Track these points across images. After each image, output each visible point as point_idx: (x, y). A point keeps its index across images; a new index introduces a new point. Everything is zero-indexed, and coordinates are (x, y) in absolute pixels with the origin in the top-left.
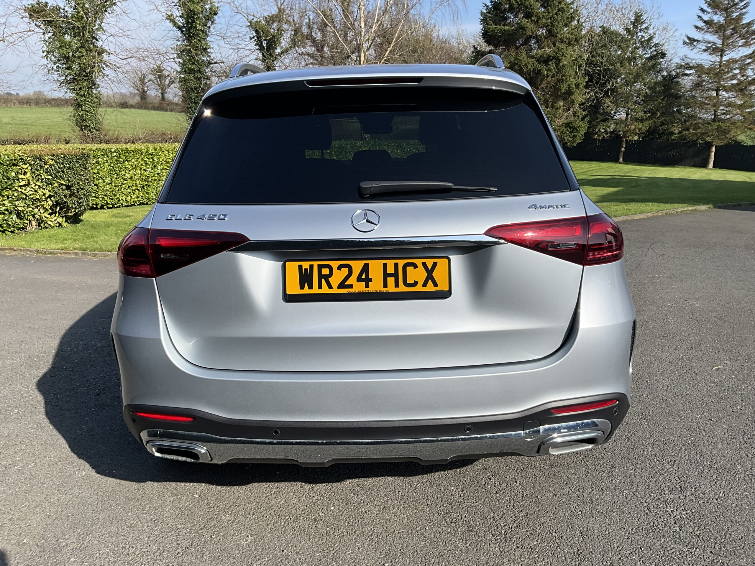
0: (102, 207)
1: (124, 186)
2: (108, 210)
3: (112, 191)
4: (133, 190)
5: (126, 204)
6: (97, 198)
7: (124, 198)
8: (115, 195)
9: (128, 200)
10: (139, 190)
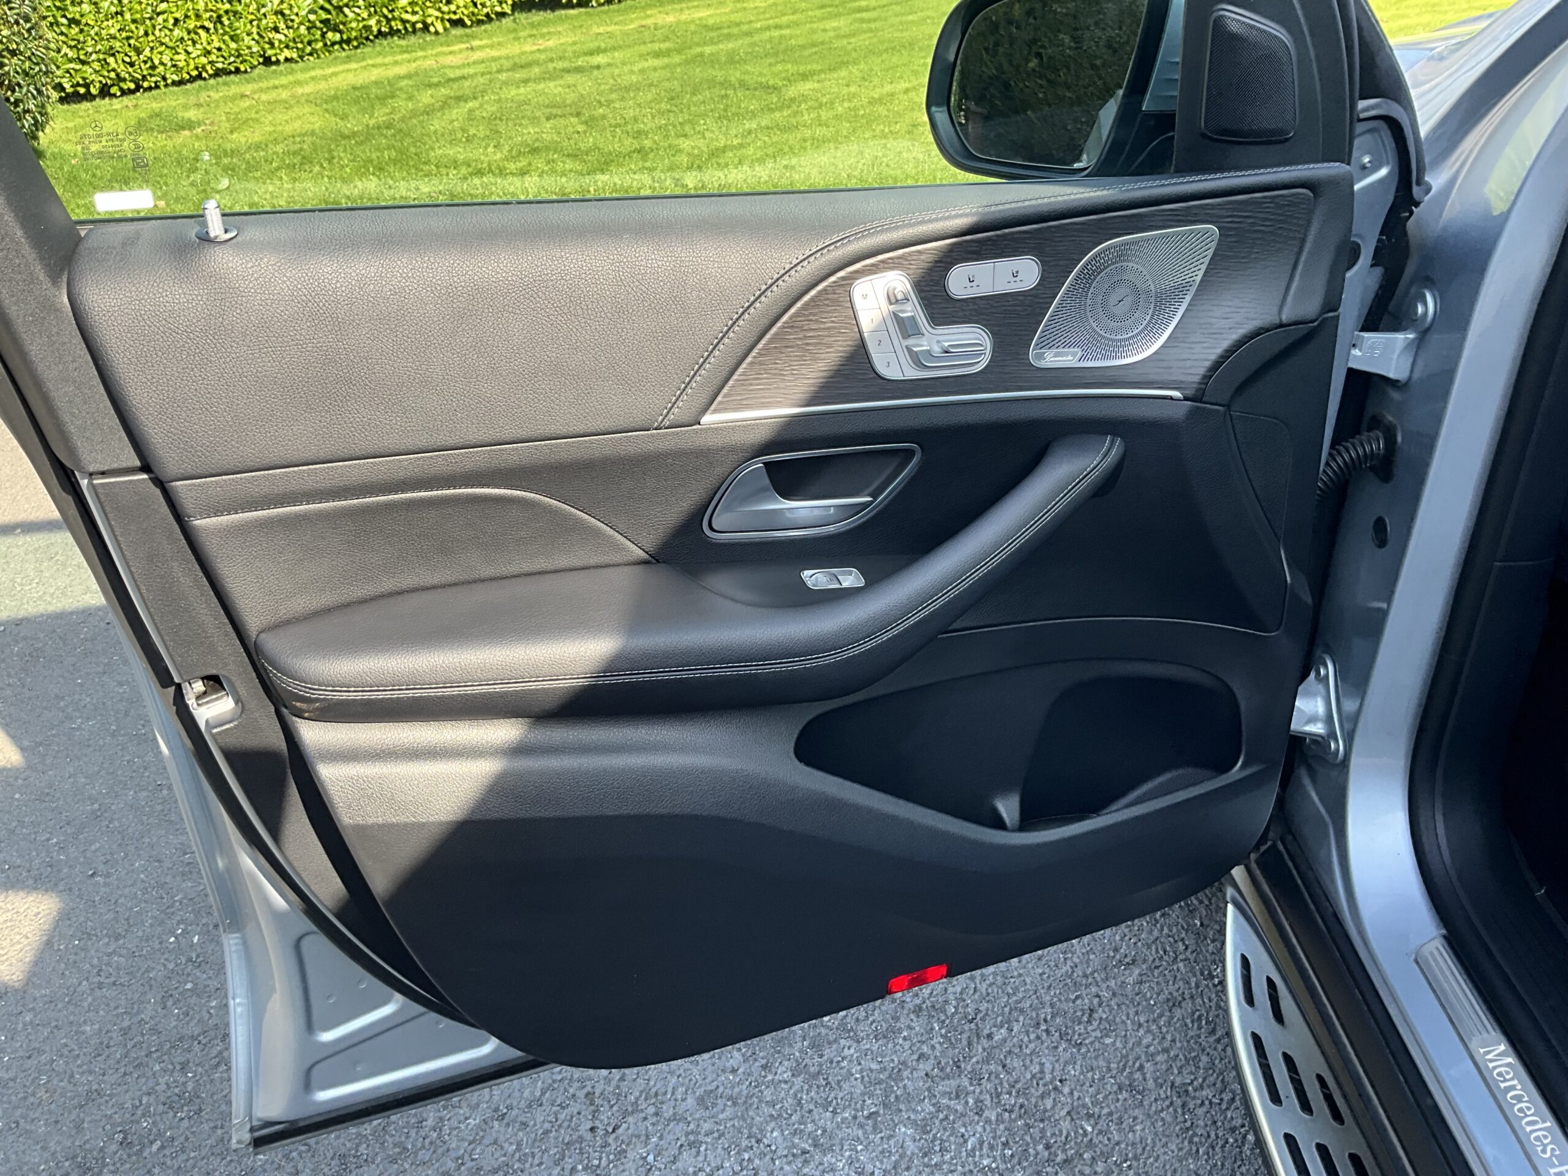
0: (105, 92)
1: (160, 19)
2: (126, 100)
3: (128, 38)
4: (189, 33)
5: (176, 78)
6: (83, 63)
7: (166, 59)
8: (139, 52)
9: (181, 64)
10: (207, 30)
